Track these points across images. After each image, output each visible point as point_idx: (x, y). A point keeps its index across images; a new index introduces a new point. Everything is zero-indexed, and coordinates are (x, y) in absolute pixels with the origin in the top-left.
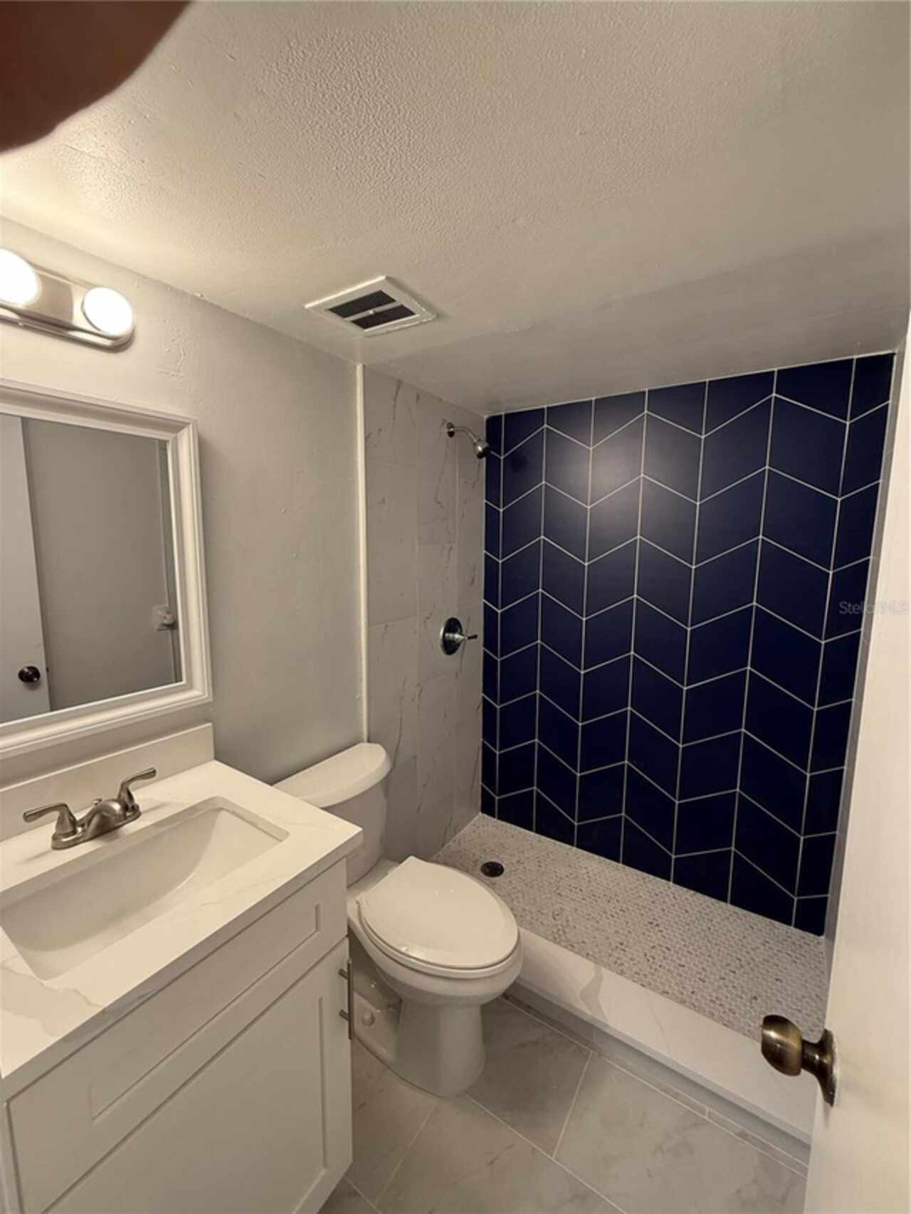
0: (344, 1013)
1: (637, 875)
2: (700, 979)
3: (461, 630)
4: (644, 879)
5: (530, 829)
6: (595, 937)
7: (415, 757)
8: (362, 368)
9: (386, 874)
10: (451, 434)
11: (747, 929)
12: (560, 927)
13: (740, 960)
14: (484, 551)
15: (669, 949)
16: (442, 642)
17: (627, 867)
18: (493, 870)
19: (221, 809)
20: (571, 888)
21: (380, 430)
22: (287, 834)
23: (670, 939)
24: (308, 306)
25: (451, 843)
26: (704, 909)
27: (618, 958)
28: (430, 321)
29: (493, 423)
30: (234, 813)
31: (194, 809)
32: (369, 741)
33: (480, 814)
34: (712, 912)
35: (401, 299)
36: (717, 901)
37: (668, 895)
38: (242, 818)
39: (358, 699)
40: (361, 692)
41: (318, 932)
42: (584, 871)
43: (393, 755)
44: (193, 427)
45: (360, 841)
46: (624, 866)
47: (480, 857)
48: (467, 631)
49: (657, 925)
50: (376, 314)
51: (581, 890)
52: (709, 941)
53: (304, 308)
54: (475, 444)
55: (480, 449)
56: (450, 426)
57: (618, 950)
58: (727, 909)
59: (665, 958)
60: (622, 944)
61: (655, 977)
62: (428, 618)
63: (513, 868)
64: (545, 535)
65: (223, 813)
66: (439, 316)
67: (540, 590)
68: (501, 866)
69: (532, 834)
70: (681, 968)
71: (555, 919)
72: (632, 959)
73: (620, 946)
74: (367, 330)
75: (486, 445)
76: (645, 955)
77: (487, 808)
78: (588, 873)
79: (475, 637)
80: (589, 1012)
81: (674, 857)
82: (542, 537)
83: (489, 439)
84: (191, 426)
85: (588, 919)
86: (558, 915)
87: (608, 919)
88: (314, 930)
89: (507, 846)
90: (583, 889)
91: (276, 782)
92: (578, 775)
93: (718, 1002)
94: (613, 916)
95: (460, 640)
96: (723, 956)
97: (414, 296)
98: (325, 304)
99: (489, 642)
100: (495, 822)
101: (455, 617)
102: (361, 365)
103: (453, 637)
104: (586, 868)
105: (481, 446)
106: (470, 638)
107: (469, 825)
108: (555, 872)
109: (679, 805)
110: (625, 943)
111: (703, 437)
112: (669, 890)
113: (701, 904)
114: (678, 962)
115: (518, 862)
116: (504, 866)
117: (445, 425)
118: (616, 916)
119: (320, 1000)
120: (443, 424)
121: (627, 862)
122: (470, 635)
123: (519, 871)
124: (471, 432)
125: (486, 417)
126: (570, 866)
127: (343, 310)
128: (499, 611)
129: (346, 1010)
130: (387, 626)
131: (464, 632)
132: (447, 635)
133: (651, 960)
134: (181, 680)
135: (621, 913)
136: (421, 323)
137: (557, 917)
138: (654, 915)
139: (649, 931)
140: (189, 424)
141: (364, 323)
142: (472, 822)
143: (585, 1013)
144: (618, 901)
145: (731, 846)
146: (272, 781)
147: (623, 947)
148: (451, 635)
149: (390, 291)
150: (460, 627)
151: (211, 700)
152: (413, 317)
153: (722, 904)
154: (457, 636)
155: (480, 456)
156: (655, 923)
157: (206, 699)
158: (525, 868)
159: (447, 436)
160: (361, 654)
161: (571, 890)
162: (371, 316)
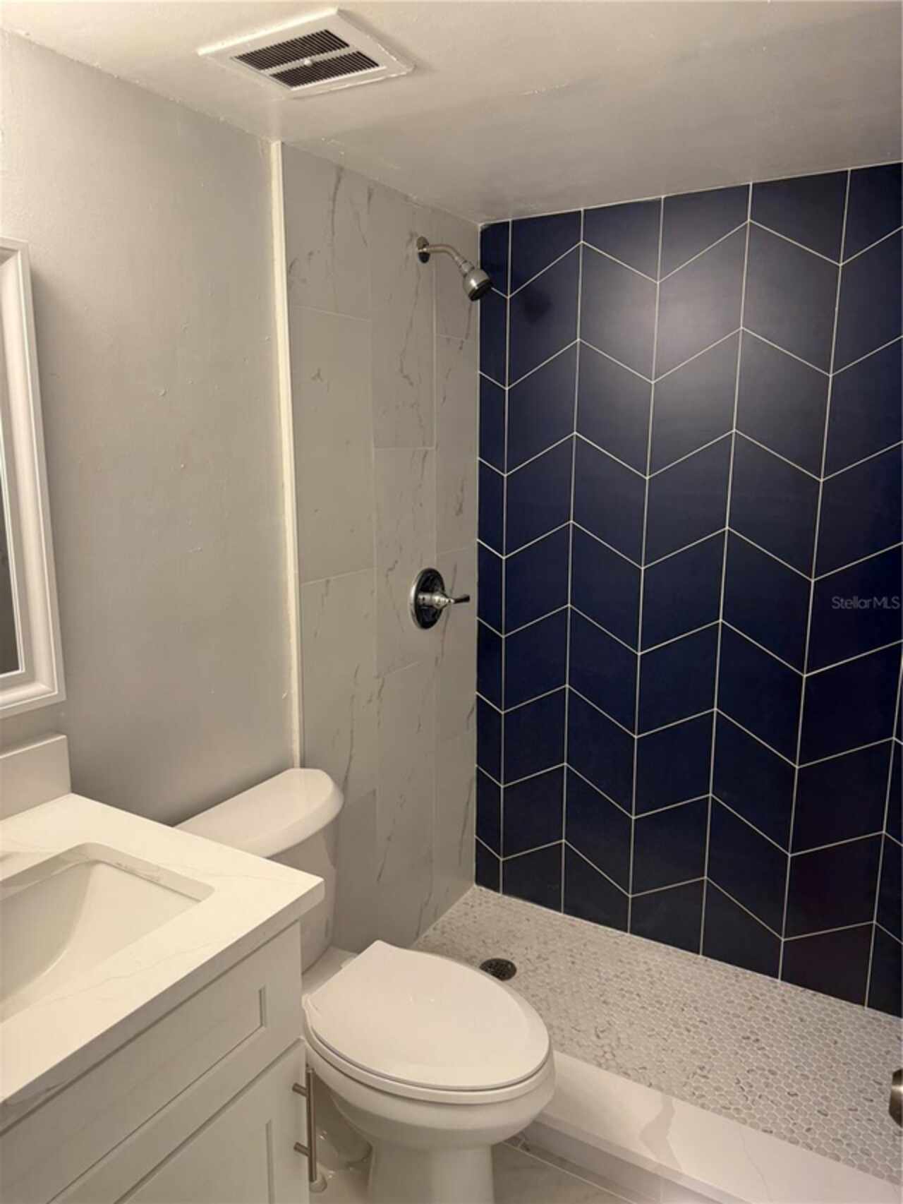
0: (302, 1146)
1: (725, 970)
2: (819, 1112)
3: (443, 589)
4: (737, 976)
5: (557, 909)
6: (662, 1061)
7: (374, 792)
8: (280, 146)
9: (341, 968)
10: (424, 257)
11: (891, 1041)
12: (606, 1049)
13: (880, 1084)
14: (478, 458)
15: (773, 1073)
16: (413, 608)
17: (709, 959)
18: (501, 970)
19: (97, 862)
20: (624, 992)
21: (311, 254)
22: (209, 890)
23: (775, 1059)
24: (202, 51)
25: (430, 932)
26: (828, 1015)
27: (696, 1088)
28: (403, 76)
29: (493, 237)
30: (118, 867)
31: (56, 861)
32: (303, 765)
33: (475, 886)
34: (839, 1019)
35: (357, 42)
36: (848, 1003)
37: (772, 998)
38: (131, 872)
39: (286, 698)
40: (290, 688)
41: (263, 1028)
42: (643, 967)
43: (343, 785)
44: (22, 255)
45: (321, 896)
46: (705, 958)
47: (478, 951)
48: (451, 591)
49: (757, 1040)
50: (315, 65)
51: (638, 995)
52: (834, 1059)
53: (196, 55)
54: (465, 275)
55: (474, 284)
56: (424, 243)
57: (696, 1076)
58: (864, 1013)
59: (767, 1085)
60: (702, 1068)
61: (752, 1111)
62: (391, 569)
63: (530, 967)
64: (577, 431)
65: (101, 867)
66: (418, 68)
67: (571, 521)
68: (512, 965)
69: (561, 915)
70: (792, 1098)
71: (598, 1037)
72: (717, 1089)
73: (699, 1071)
74: (295, 89)
75: (484, 277)
76: (739, 1082)
77: (486, 877)
78: (649, 970)
79: (467, 599)
80: (652, 1157)
81: (783, 940)
82: (575, 433)
83: (485, 265)
84: (19, 253)
85: (650, 1036)
86: (602, 1032)
87: (681, 1034)
88: (259, 1024)
89: (519, 935)
90: (641, 993)
91: (180, 822)
92: (633, 818)
93: (845, 1142)
94: (689, 1031)
95: (443, 605)
96: (855, 1080)
97: (381, 39)
98: (234, 48)
99: (487, 609)
100: (499, 898)
101: (434, 567)
102: (279, 142)
103: (431, 600)
104: (645, 963)
105: (476, 280)
106: (457, 601)
107: (457, 904)
108: (597, 970)
109: (792, 858)
110: (707, 1067)
111: (841, 265)
112: (776, 991)
113: (824, 1009)
114: (787, 1090)
115: (539, 957)
116: (516, 964)
117: (415, 242)
118: (693, 1029)
119: (268, 1127)
120: (411, 240)
121: (709, 953)
122: (458, 597)
123: (539, 971)
124: (458, 254)
125: (480, 226)
126: (621, 961)
127: (259, 59)
128: (504, 558)
129: (305, 1144)
130: (328, 581)
131: (447, 592)
132: (421, 597)
133: (746, 1089)
134: (17, 668)
135: (701, 1025)
136: (388, 79)
137: (601, 1035)
138: (751, 1026)
139: (745, 1049)
140: (14, 251)
141: (292, 78)
142: (462, 900)
143: (646, 1160)
144: (696, 1008)
145: (872, 920)
146: (173, 821)
147: (705, 1073)
148: (427, 597)
149: (340, 32)
150: (442, 583)
151: (64, 698)
152: (376, 69)
153: (857, 1007)
154: (437, 598)
155: (474, 295)
156: (753, 1038)
157: (55, 696)
158: (549, 966)
159: (417, 259)
160: (289, 625)
161: (623, 996)
162: (305, 67)
